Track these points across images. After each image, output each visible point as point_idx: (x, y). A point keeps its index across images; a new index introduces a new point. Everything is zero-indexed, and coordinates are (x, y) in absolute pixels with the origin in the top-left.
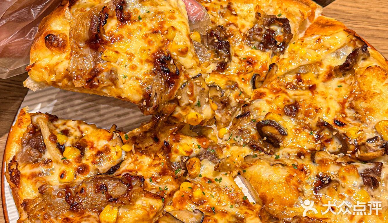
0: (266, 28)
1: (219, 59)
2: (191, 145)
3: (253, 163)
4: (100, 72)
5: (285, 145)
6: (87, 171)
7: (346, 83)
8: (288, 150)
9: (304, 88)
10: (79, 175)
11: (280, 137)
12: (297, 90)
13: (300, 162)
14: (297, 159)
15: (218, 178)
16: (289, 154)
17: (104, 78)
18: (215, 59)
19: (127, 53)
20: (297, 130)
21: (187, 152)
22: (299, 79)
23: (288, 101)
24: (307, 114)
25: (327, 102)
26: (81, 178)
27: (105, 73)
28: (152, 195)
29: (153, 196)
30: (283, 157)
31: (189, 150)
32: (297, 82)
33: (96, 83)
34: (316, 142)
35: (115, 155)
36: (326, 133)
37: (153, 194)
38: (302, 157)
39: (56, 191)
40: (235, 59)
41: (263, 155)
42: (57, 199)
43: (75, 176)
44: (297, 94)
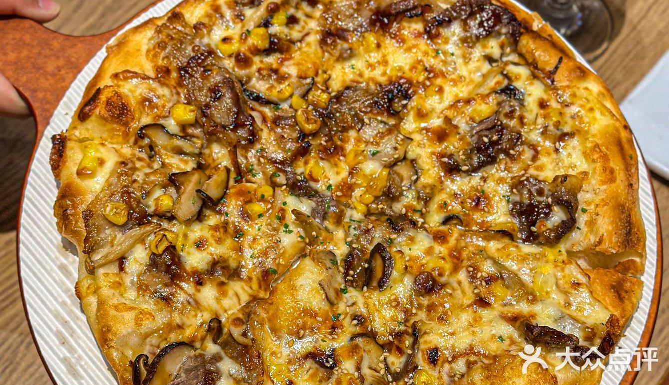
0: (550, 200)
1: (464, 157)
2: (326, 177)
3: (316, 261)
4: (345, 40)
5: (367, 294)
6: (241, 66)
7: (510, 346)
8: (361, 302)
9: (476, 291)
10: (233, 60)
11: (375, 284)
12: (471, 283)
13: (347, 322)
14: (349, 316)
15: (291, 228)
16: (354, 304)
17: (339, 47)
18: (461, 153)
19: (384, 56)
20: (396, 303)
21: (311, 176)
22: (490, 280)
23: (441, 275)
24: (431, 308)
25: (465, 330)
26: (229, 64)
27: (346, 46)
28: (236, 160)
29: (235, 162)
30: (347, 299)
31: (315, 175)
32: (483, 279)
33: (329, 42)
34: (391, 335)
35: (278, 90)
36: (408, 342)
37: (238, 161)
38: (355, 322)
39: (201, 42)
40: (476, 179)
41: (340, 272)
42: (190, 48)
43: (230, 56)
44: (463, 285)
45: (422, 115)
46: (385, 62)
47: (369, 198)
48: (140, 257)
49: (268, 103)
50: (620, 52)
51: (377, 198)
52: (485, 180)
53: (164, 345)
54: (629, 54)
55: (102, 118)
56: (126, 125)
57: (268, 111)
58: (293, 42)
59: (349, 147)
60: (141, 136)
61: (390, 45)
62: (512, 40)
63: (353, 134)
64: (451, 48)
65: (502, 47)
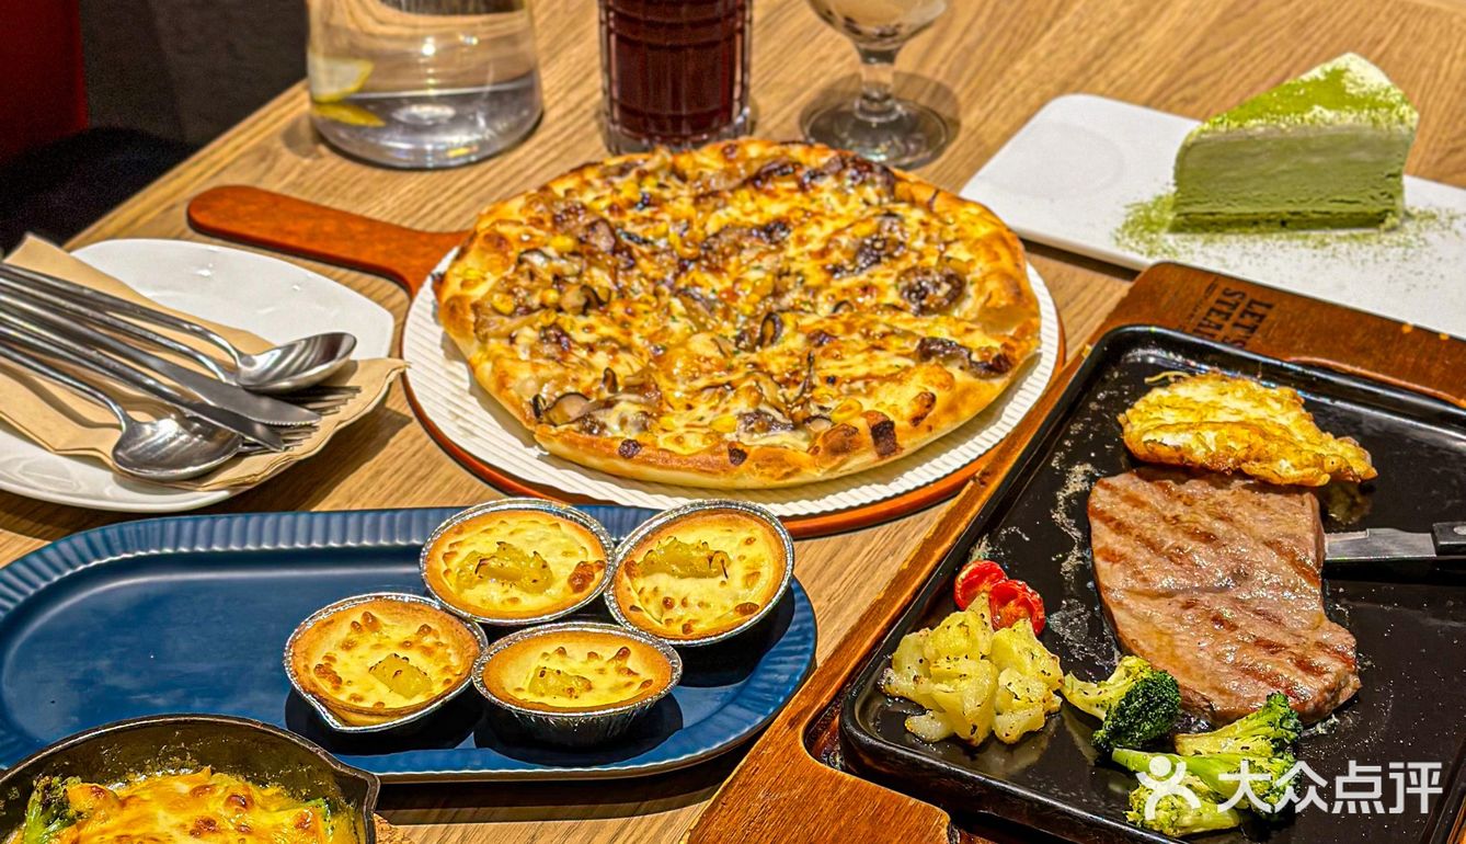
45: (801, 241)
46: (760, 210)
47: (756, 297)
48: (528, 335)
49: (645, 242)
50: (959, 153)
51: (764, 298)
52: (871, 276)
53: (558, 394)
54: (970, 154)
55: (482, 249)
56: (505, 254)
57: (645, 249)
58: (667, 201)
59: (731, 268)
60: (520, 261)
61: (763, 200)
62: (888, 188)
63: (733, 259)
64: (825, 195)
65: (879, 195)
